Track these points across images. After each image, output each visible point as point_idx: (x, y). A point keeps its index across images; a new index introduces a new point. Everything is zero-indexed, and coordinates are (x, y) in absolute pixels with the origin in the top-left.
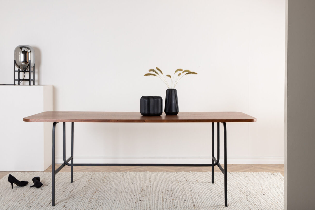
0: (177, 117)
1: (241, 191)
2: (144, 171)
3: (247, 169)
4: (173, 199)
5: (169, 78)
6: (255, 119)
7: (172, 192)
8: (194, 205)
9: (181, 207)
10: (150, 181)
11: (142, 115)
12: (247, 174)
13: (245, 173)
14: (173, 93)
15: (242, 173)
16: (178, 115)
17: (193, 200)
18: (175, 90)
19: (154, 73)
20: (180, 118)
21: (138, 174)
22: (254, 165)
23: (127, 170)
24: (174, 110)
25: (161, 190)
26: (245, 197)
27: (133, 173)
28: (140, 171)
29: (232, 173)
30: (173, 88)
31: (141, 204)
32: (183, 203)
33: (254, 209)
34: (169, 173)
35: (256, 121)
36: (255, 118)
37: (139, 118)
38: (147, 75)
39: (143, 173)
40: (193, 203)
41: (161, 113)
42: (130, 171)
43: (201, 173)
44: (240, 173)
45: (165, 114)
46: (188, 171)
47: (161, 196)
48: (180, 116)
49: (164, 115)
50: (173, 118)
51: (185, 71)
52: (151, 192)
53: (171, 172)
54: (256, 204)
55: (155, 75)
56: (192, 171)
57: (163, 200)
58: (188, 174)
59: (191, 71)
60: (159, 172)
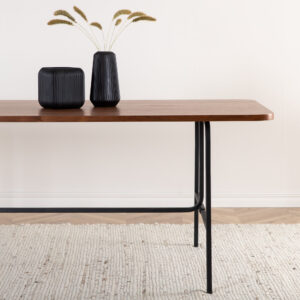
0: (116, 110)
1: (249, 261)
2: (60, 222)
3: (276, 218)
4: (104, 279)
5: (97, 28)
6: (270, 115)
7: (106, 266)
8: (144, 291)
9: (116, 295)
10: (68, 243)
11: (41, 107)
12: (272, 227)
13: (268, 225)
14: (107, 60)
15: (263, 225)
16: (118, 105)
17: (144, 281)
18: (111, 56)
19: (66, 18)
20: (123, 113)
21: (48, 228)
22: (292, 209)
23: (25, 221)
24: (109, 96)
25: (85, 261)
26: (254, 274)
27: (37, 226)
28: (51, 223)
29: (241, 225)
30: (107, 50)
31: (35, 289)
32: (122, 287)
33: (264, 298)
34: (112, 226)
35: (273, 118)
36: (271, 112)
37: (36, 114)
38: (52, 23)
39: (58, 226)
40: (144, 286)
41: (82, 103)
42: (31, 224)
43: (178, 226)
44: (258, 226)
45: (92, 105)
46: (152, 222)
47: (82, 273)
48: (123, 109)
49: (88, 106)
50: (109, 113)
51: (134, 15)
52: (63, 264)
53: (116, 223)
54: (272, 287)
55: (69, 23)
56: (160, 222)
57: (83, 282)
58: (149, 227)
59: (148, 14)
60: (91, 223)
